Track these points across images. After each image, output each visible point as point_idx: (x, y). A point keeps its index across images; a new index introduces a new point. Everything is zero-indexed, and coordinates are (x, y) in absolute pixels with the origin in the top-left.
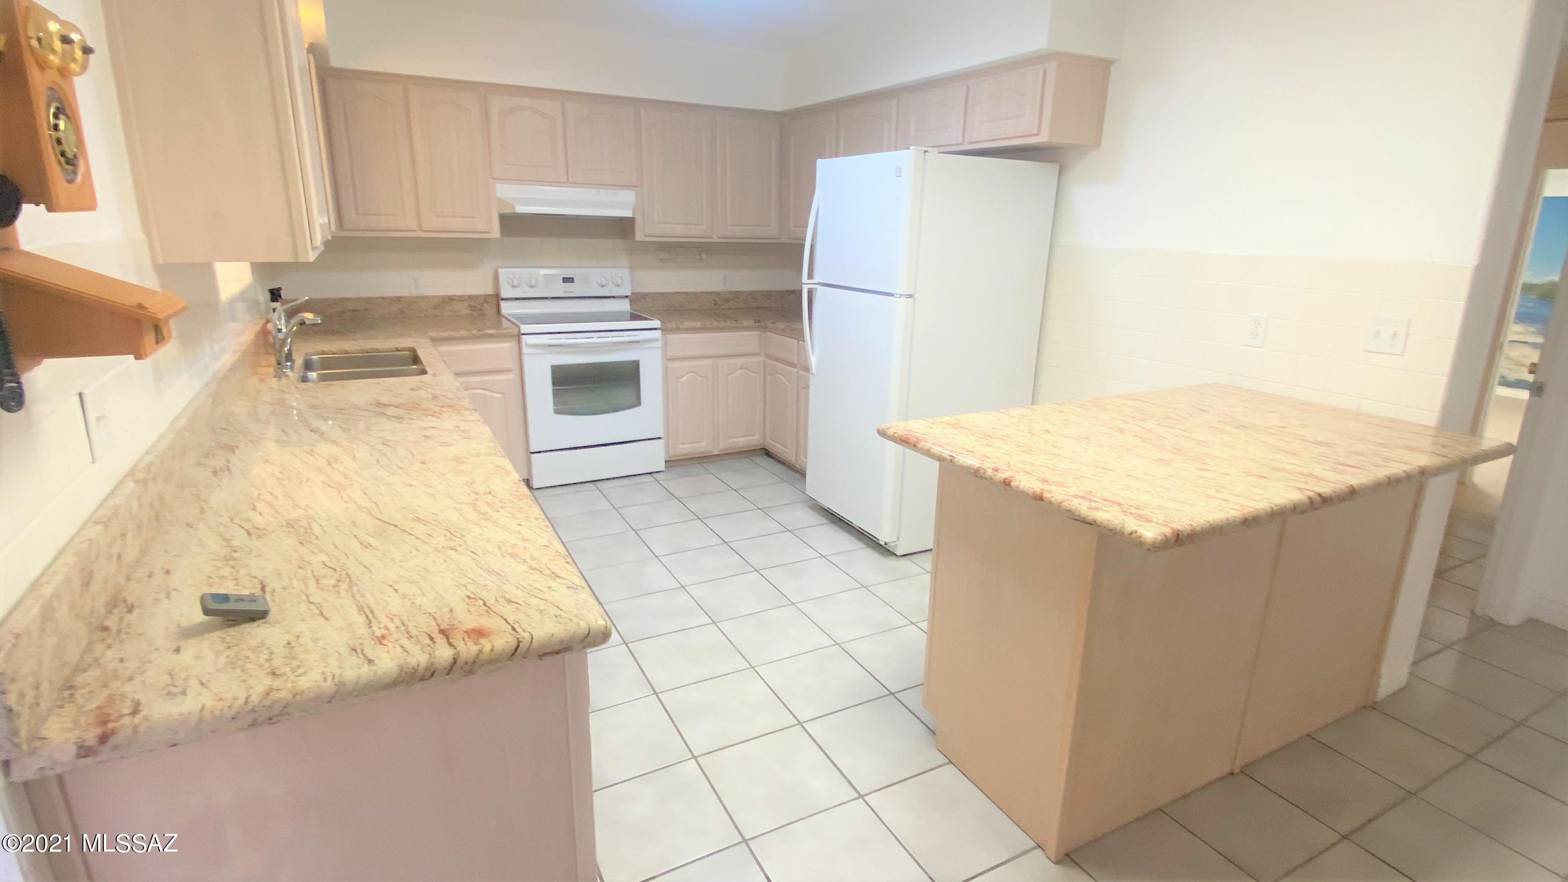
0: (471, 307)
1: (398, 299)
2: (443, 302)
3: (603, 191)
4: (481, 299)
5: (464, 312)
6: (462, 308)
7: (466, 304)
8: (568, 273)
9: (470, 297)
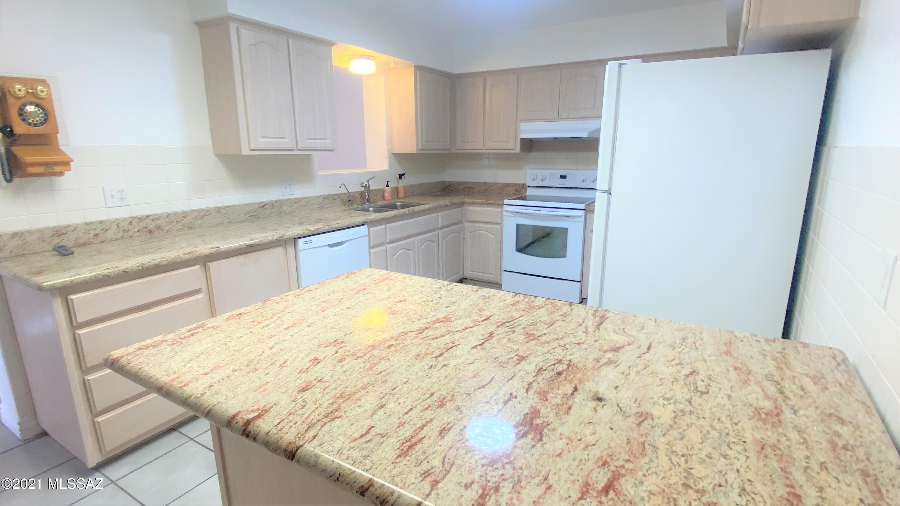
0: (516, 190)
1: (486, 184)
2: (504, 187)
3: (579, 122)
4: (521, 186)
5: (512, 192)
6: (511, 190)
7: (514, 188)
8: (563, 173)
9: (516, 185)
